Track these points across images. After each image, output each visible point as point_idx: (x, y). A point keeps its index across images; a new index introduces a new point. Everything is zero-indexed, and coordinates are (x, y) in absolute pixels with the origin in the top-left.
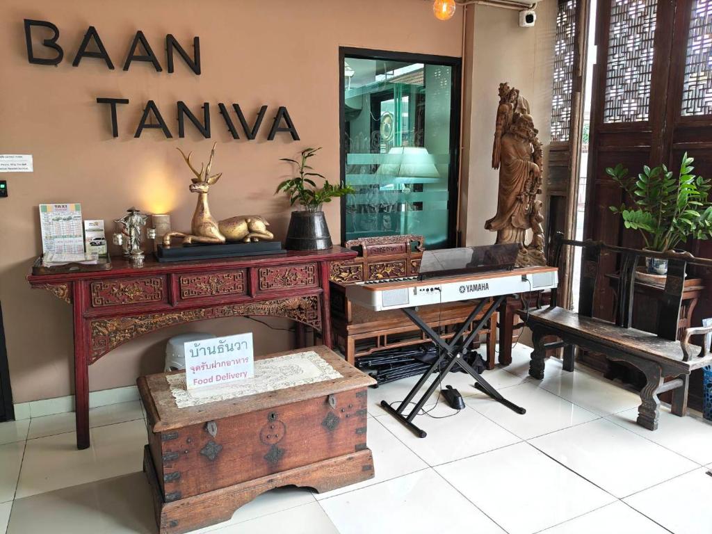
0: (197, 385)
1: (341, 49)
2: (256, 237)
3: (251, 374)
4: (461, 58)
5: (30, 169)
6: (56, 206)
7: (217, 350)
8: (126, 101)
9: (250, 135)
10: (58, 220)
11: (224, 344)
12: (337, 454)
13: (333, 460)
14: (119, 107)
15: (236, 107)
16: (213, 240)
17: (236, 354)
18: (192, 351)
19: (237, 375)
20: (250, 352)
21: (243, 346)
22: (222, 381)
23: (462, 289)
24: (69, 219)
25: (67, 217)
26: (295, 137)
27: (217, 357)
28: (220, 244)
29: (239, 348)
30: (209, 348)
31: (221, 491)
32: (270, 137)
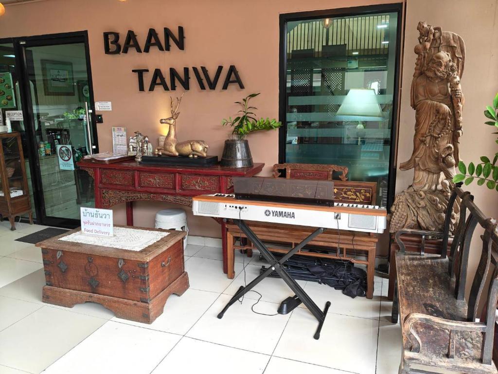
0: (86, 232)
1: (281, 16)
2: (196, 155)
3: (112, 234)
4: (402, 3)
5: (111, 110)
6: (118, 129)
7: (95, 216)
8: (147, 71)
9: (213, 86)
10: (118, 136)
11: (98, 213)
12: (127, 297)
13: (126, 300)
14: (145, 74)
15: (203, 68)
16: (170, 154)
17: (103, 221)
18: (84, 213)
19: (105, 233)
20: (110, 221)
21: (108, 216)
22: (97, 234)
23: (268, 213)
24: (122, 136)
25: (121, 134)
26: (242, 87)
27: (94, 220)
28: (175, 156)
29: (105, 217)
30: (91, 213)
31: (67, 290)
32: (225, 87)
